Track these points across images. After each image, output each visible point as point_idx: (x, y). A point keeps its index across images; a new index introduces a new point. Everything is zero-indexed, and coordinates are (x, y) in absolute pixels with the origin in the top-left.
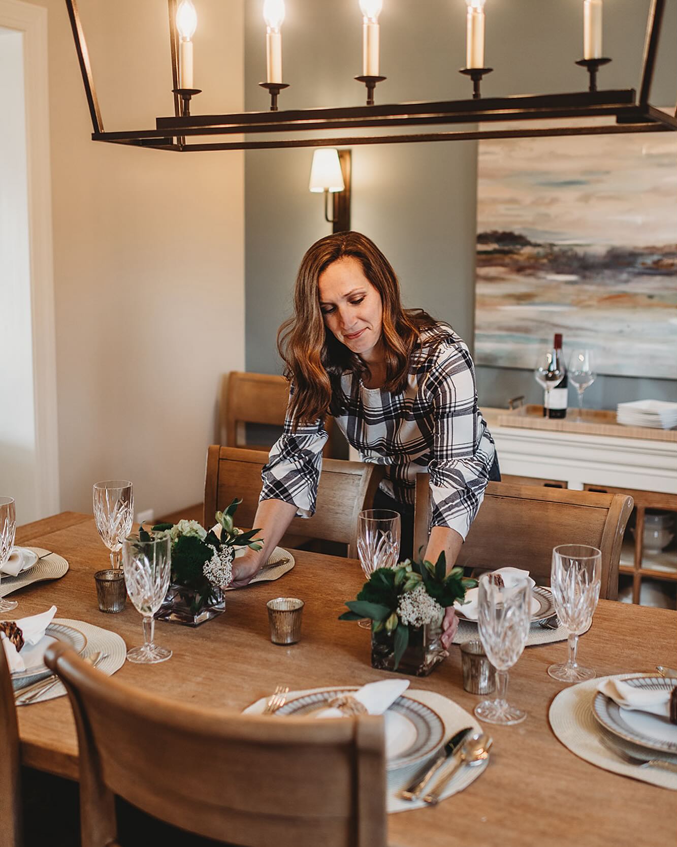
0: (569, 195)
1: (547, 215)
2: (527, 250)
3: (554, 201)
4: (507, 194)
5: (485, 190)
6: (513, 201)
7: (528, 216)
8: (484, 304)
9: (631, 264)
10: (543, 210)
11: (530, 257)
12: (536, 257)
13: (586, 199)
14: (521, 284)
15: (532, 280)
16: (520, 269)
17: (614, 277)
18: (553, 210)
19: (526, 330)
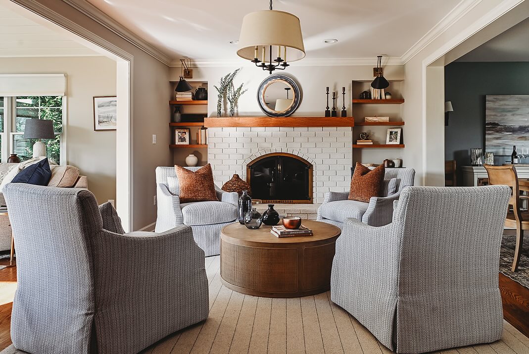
0: (509, 114)
1: (504, 119)
2: (499, 127)
3: (506, 115)
4: (493, 114)
5: (487, 112)
6: (495, 115)
7: (499, 118)
8: (488, 140)
9: (524, 130)
10: (503, 117)
11: (500, 128)
12: (501, 129)
13: (513, 115)
14: (498, 135)
15: (500, 134)
16: (497, 132)
17: (521, 133)
18: (506, 117)
19: (499, 146)
